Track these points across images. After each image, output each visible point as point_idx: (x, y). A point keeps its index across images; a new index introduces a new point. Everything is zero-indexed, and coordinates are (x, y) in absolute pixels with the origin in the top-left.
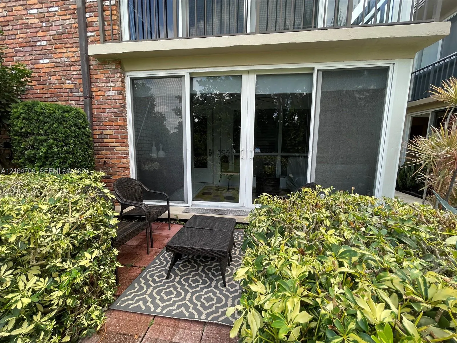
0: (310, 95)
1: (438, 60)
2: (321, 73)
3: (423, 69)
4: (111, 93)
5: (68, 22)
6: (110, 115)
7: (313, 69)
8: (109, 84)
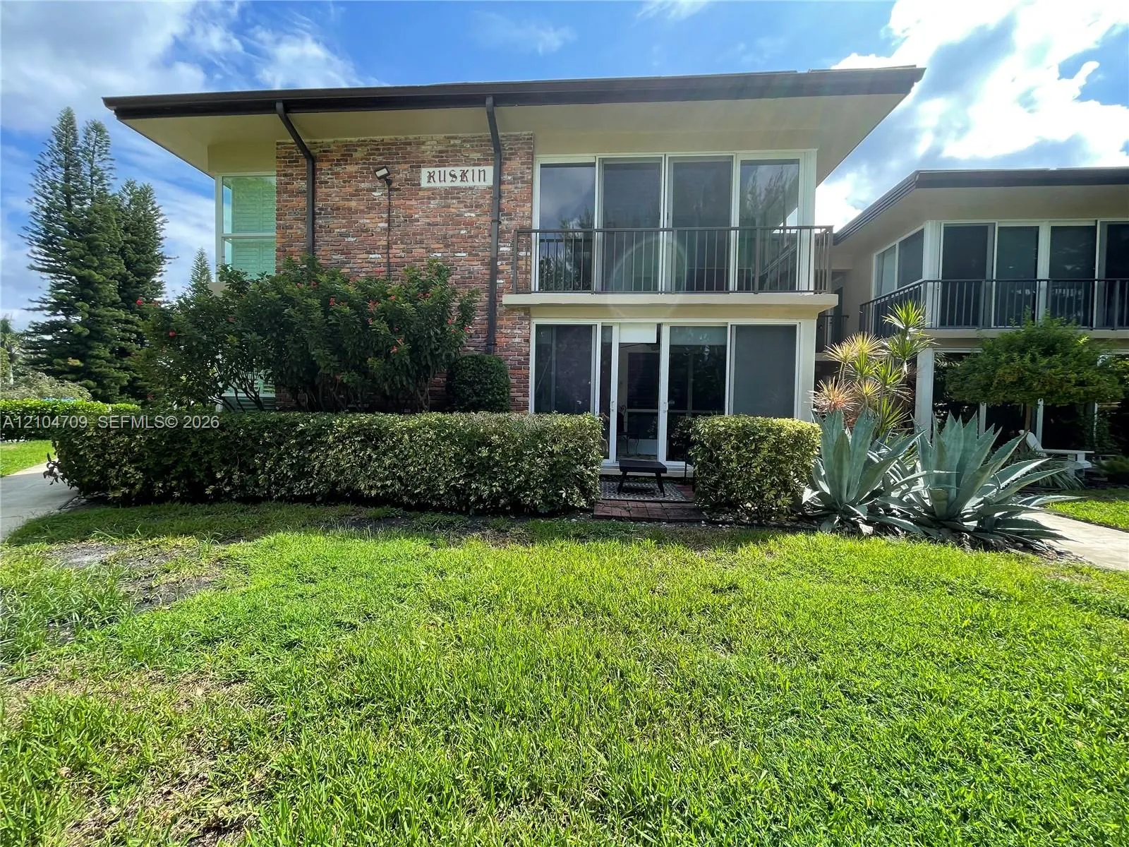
0: (725, 347)
1: (896, 290)
2: (734, 328)
3: (885, 297)
4: (517, 340)
5: (476, 268)
6: (513, 363)
7: (727, 323)
8: (515, 331)
